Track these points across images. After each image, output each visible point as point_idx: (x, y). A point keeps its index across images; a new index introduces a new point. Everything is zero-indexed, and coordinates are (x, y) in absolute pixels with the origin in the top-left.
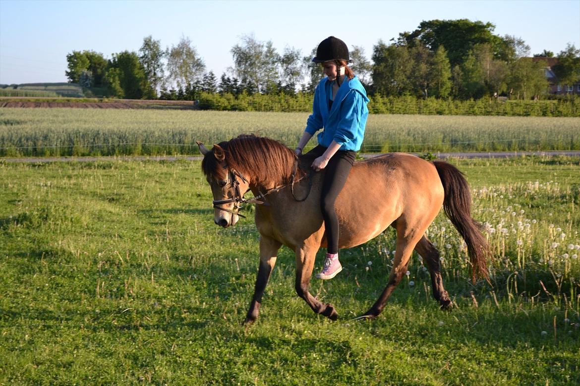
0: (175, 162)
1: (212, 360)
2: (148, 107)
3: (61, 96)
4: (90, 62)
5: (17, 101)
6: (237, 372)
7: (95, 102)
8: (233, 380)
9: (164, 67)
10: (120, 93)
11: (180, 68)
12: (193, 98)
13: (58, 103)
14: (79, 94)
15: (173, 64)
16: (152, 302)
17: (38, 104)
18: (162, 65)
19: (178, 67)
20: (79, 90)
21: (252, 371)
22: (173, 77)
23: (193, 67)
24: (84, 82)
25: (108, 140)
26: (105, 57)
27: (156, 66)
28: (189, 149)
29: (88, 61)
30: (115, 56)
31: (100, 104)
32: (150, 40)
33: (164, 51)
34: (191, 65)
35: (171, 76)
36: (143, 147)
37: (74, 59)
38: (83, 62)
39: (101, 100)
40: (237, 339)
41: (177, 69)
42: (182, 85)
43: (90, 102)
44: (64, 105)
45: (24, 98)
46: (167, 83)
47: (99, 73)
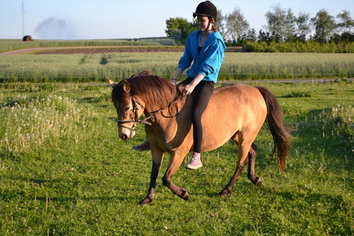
1: (255, 205)
3: (162, 45)
4: (180, 24)
5: (137, 48)
6: (271, 213)
7: (182, 48)
8: (268, 218)
11: (234, 26)
12: (242, 45)
13: (161, 49)
14: (173, 44)
15: (230, 24)
16: (218, 170)
17: (149, 50)
18: (223, 25)
19: (233, 26)
20: (173, 41)
21: (280, 213)
22: (230, 32)
23: (242, 26)
24: (176, 36)
26: (188, 21)
27: (219, 26)
28: (239, 76)
29: (179, 24)
30: (194, 20)
33: (224, 16)
34: (241, 25)
35: (228, 31)
37: (170, 23)
38: (176, 24)
40: (271, 193)
41: (232, 27)
42: (235, 37)
43: (180, 48)
44: (164, 51)
45: (141, 46)
46: (226, 36)
47: (185, 31)
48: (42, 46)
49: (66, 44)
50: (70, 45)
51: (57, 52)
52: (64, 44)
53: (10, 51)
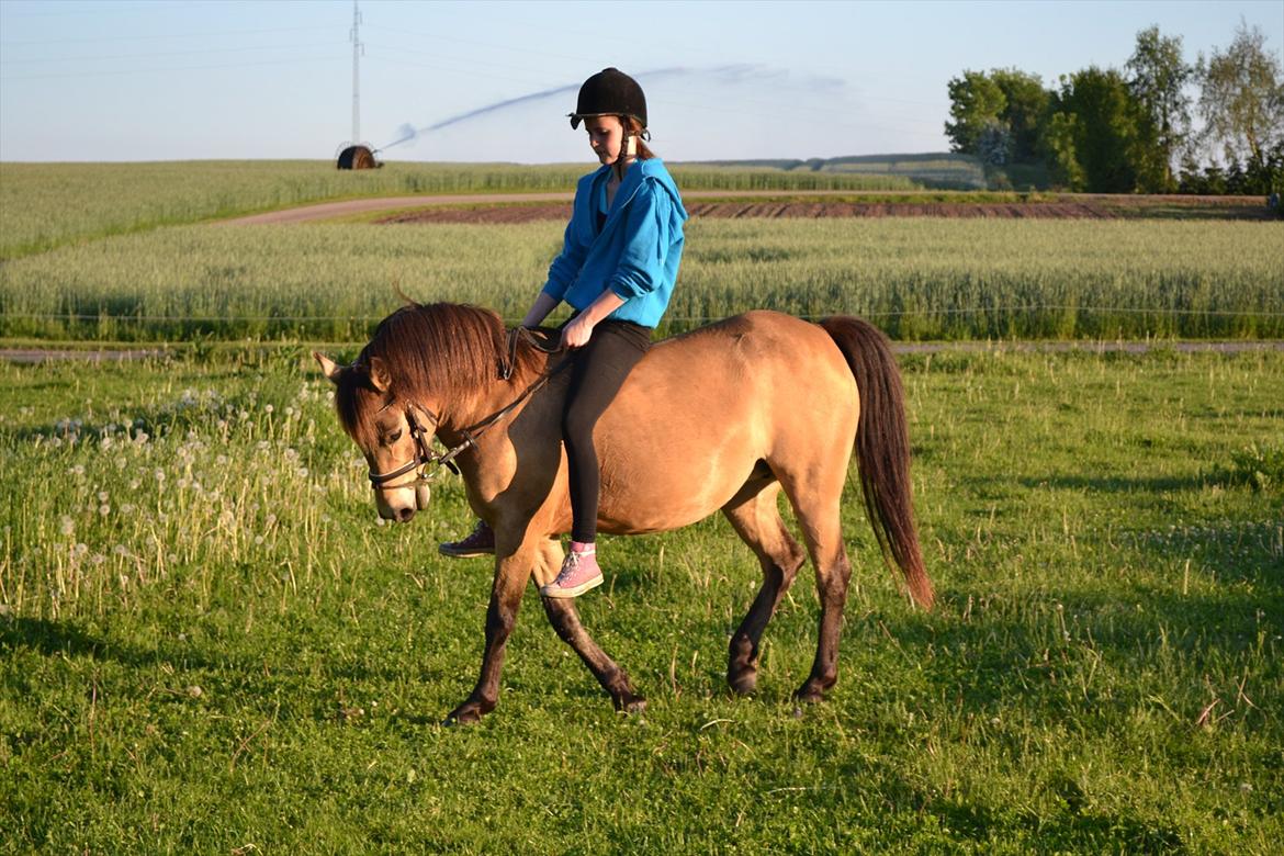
0: (1144, 355)
2: (1143, 214)
3: (922, 187)
4: (1008, 99)
5: (812, 200)
7: (1007, 201)
9: (1191, 108)
10: (1076, 179)
11: (1236, 107)
12: (1270, 187)
13: (912, 206)
14: (975, 182)
15: (1216, 100)
17: (861, 209)
18: (1186, 102)
19: (1229, 108)
20: (973, 170)
22: (1215, 133)
23: (1269, 105)
24: (989, 151)
25: (991, 299)
26: (1047, 86)
27: (1168, 105)
28: (1203, 323)
29: (1004, 97)
30: (1068, 81)
31: (1019, 207)
32: (1154, 38)
33: (1192, 65)
34: (1265, 101)
35: (1208, 131)
36: (1081, 316)
37: (966, 93)
38: (990, 99)
39: (1024, 197)
41: (1226, 112)
42: (1238, 155)
43: (995, 202)
44: (927, 209)
45: (830, 192)
46: (1198, 151)
47: (1029, 128)
48: (417, 191)
49: (516, 183)
50: (532, 186)
51: (475, 215)
52: (508, 182)
53: (283, 208)
